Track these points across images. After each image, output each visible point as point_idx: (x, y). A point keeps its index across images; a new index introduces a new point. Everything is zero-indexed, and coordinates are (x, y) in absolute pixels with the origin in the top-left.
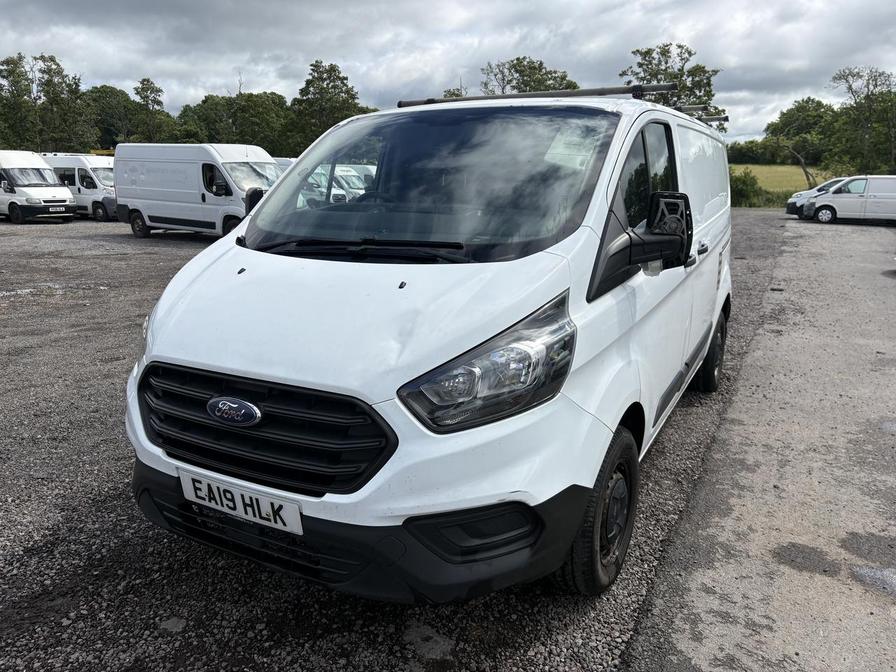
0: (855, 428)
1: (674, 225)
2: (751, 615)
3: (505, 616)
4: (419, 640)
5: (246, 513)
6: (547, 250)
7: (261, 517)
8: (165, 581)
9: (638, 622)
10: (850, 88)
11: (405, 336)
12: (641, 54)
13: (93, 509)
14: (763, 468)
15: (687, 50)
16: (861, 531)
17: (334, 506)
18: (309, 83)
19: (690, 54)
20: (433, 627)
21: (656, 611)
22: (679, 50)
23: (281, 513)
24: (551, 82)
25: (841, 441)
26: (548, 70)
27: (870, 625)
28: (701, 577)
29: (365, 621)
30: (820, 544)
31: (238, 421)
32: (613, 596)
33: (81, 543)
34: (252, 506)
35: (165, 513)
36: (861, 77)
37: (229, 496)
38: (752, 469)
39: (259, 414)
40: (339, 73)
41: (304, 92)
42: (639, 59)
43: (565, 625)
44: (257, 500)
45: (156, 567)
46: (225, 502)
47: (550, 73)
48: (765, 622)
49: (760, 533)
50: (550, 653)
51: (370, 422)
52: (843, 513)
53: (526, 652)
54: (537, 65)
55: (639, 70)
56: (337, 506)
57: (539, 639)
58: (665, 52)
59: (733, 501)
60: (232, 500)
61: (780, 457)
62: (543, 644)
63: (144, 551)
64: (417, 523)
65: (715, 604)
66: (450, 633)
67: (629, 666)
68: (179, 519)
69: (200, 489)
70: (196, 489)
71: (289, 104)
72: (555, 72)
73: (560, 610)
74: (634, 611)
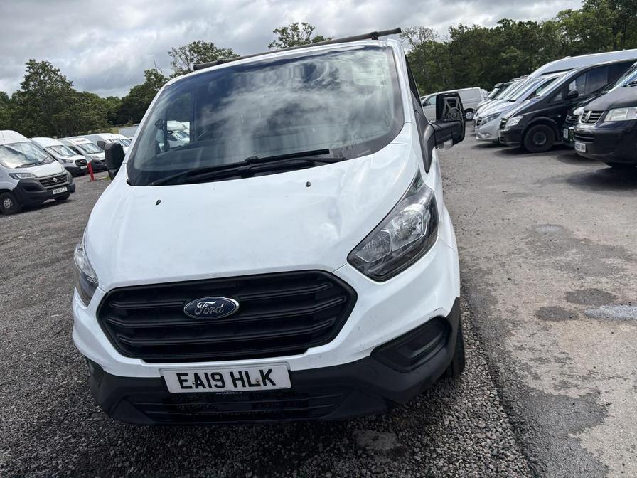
0: (523, 236)
1: (455, 115)
2: (554, 355)
3: (413, 406)
4: (371, 441)
5: (235, 386)
6: (392, 142)
7: (250, 385)
8: (142, 472)
9: (495, 382)
10: (411, 41)
11: (335, 218)
12: (280, 31)
13: (34, 439)
14: (494, 270)
15: (309, 26)
16: (571, 290)
17: (317, 357)
18: (27, 78)
19: (311, 28)
20: (373, 430)
21: (502, 370)
22: (304, 27)
23: (270, 376)
24: (222, 57)
25: (522, 245)
26: (218, 49)
27: (617, 339)
28: (510, 343)
29: (323, 443)
30: (555, 303)
31: (219, 314)
32: (468, 371)
33: (46, 468)
34: (241, 378)
35: (148, 412)
36: (415, 33)
37: (217, 377)
38: (489, 272)
39: (237, 304)
40: (51, 67)
41: (25, 85)
42: (279, 35)
43: (454, 398)
44: (246, 373)
45: (127, 464)
46: (213, 383)
47: (220, 50)
48: (564, 356)
49: (521, 307)
50: (458, 418)
51: (332, 285)
52: (554, 283)
53: (443, 423)
54: (209, 46)
55: (280, 42)
56: (320, 355)
57: (444, 413)
58: (295, 29)
59: (493, 293)
60: (222, 379)
61: (499, 262)
62: (449, 415)
63: (106, 456)
64: (381, 350)
65: (530, 355)
66: (387, 430)
67: (512, 408)
68: (166, 413)
69: (186, 381)
70: (181, 381)
71: (10, 98)
72: (223, 50)
73: (443, 390)
74: (487, 375)
